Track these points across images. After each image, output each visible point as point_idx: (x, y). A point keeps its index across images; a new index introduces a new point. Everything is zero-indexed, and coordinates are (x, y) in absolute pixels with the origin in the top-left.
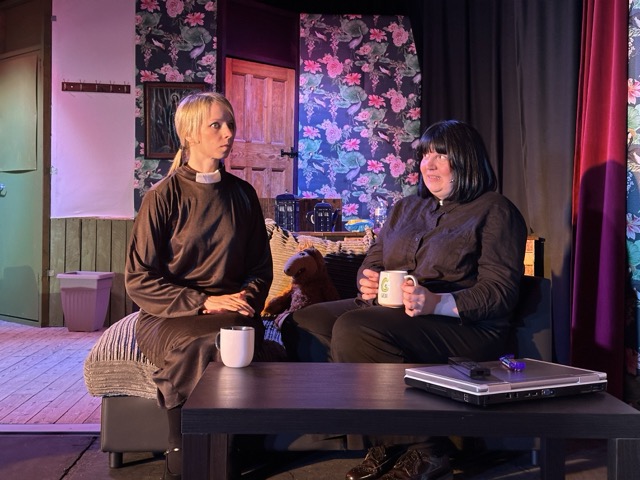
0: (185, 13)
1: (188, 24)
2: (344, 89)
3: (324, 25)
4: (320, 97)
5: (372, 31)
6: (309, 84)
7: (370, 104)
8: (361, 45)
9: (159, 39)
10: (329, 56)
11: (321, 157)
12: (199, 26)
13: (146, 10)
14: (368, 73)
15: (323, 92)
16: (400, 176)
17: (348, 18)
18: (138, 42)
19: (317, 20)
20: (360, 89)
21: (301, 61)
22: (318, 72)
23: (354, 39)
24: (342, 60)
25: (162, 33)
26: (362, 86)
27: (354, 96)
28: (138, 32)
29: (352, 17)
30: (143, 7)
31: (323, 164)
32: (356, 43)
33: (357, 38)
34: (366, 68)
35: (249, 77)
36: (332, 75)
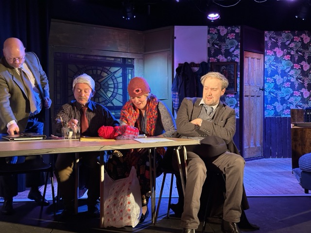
0: (227, 34)
1: (229, 38)
2: (283, 62)
3: (275, 36)
4: (273, 65)
5: (295, 37)
6: (269, 60)
7: (294, 67)
8: (290, 43)
9: (217, 45)
10: (277, 48)
11: (274, 90)
12: (233, 39)
13: (212, 33)
14: (293, 55)
15: (275, 63)
16: (308, 97)
17: (285, 32)
18: (209, 46)
19: (272, 34)
20: (290, 62)
21: (265, 51)
22: (273, 55)
23: (287, 41)
24: (282, 50)
25: (218, 42)
26: (291, 60)
27: (288, 65)
28: (208, 42)
29: (287, 32)
30: (211, 32)
31: (275, 93)
32: (288, 42)
33: (289, 40)
34: (292, 53)
35: (250, 58)
36: (279, 56)
